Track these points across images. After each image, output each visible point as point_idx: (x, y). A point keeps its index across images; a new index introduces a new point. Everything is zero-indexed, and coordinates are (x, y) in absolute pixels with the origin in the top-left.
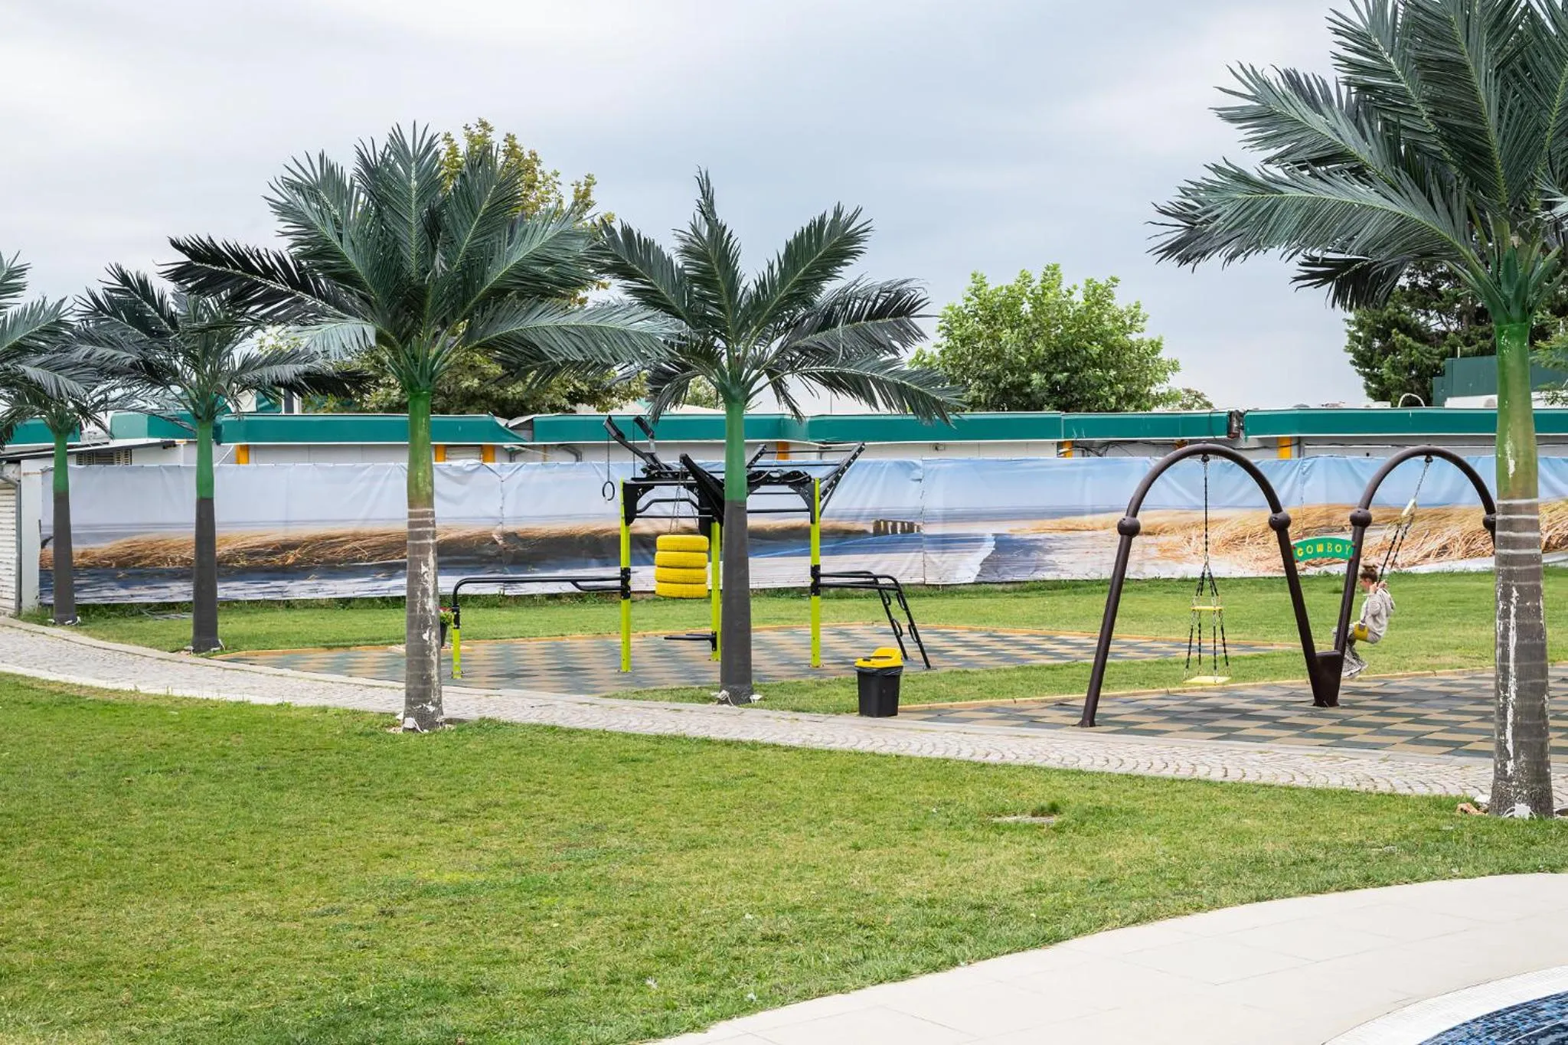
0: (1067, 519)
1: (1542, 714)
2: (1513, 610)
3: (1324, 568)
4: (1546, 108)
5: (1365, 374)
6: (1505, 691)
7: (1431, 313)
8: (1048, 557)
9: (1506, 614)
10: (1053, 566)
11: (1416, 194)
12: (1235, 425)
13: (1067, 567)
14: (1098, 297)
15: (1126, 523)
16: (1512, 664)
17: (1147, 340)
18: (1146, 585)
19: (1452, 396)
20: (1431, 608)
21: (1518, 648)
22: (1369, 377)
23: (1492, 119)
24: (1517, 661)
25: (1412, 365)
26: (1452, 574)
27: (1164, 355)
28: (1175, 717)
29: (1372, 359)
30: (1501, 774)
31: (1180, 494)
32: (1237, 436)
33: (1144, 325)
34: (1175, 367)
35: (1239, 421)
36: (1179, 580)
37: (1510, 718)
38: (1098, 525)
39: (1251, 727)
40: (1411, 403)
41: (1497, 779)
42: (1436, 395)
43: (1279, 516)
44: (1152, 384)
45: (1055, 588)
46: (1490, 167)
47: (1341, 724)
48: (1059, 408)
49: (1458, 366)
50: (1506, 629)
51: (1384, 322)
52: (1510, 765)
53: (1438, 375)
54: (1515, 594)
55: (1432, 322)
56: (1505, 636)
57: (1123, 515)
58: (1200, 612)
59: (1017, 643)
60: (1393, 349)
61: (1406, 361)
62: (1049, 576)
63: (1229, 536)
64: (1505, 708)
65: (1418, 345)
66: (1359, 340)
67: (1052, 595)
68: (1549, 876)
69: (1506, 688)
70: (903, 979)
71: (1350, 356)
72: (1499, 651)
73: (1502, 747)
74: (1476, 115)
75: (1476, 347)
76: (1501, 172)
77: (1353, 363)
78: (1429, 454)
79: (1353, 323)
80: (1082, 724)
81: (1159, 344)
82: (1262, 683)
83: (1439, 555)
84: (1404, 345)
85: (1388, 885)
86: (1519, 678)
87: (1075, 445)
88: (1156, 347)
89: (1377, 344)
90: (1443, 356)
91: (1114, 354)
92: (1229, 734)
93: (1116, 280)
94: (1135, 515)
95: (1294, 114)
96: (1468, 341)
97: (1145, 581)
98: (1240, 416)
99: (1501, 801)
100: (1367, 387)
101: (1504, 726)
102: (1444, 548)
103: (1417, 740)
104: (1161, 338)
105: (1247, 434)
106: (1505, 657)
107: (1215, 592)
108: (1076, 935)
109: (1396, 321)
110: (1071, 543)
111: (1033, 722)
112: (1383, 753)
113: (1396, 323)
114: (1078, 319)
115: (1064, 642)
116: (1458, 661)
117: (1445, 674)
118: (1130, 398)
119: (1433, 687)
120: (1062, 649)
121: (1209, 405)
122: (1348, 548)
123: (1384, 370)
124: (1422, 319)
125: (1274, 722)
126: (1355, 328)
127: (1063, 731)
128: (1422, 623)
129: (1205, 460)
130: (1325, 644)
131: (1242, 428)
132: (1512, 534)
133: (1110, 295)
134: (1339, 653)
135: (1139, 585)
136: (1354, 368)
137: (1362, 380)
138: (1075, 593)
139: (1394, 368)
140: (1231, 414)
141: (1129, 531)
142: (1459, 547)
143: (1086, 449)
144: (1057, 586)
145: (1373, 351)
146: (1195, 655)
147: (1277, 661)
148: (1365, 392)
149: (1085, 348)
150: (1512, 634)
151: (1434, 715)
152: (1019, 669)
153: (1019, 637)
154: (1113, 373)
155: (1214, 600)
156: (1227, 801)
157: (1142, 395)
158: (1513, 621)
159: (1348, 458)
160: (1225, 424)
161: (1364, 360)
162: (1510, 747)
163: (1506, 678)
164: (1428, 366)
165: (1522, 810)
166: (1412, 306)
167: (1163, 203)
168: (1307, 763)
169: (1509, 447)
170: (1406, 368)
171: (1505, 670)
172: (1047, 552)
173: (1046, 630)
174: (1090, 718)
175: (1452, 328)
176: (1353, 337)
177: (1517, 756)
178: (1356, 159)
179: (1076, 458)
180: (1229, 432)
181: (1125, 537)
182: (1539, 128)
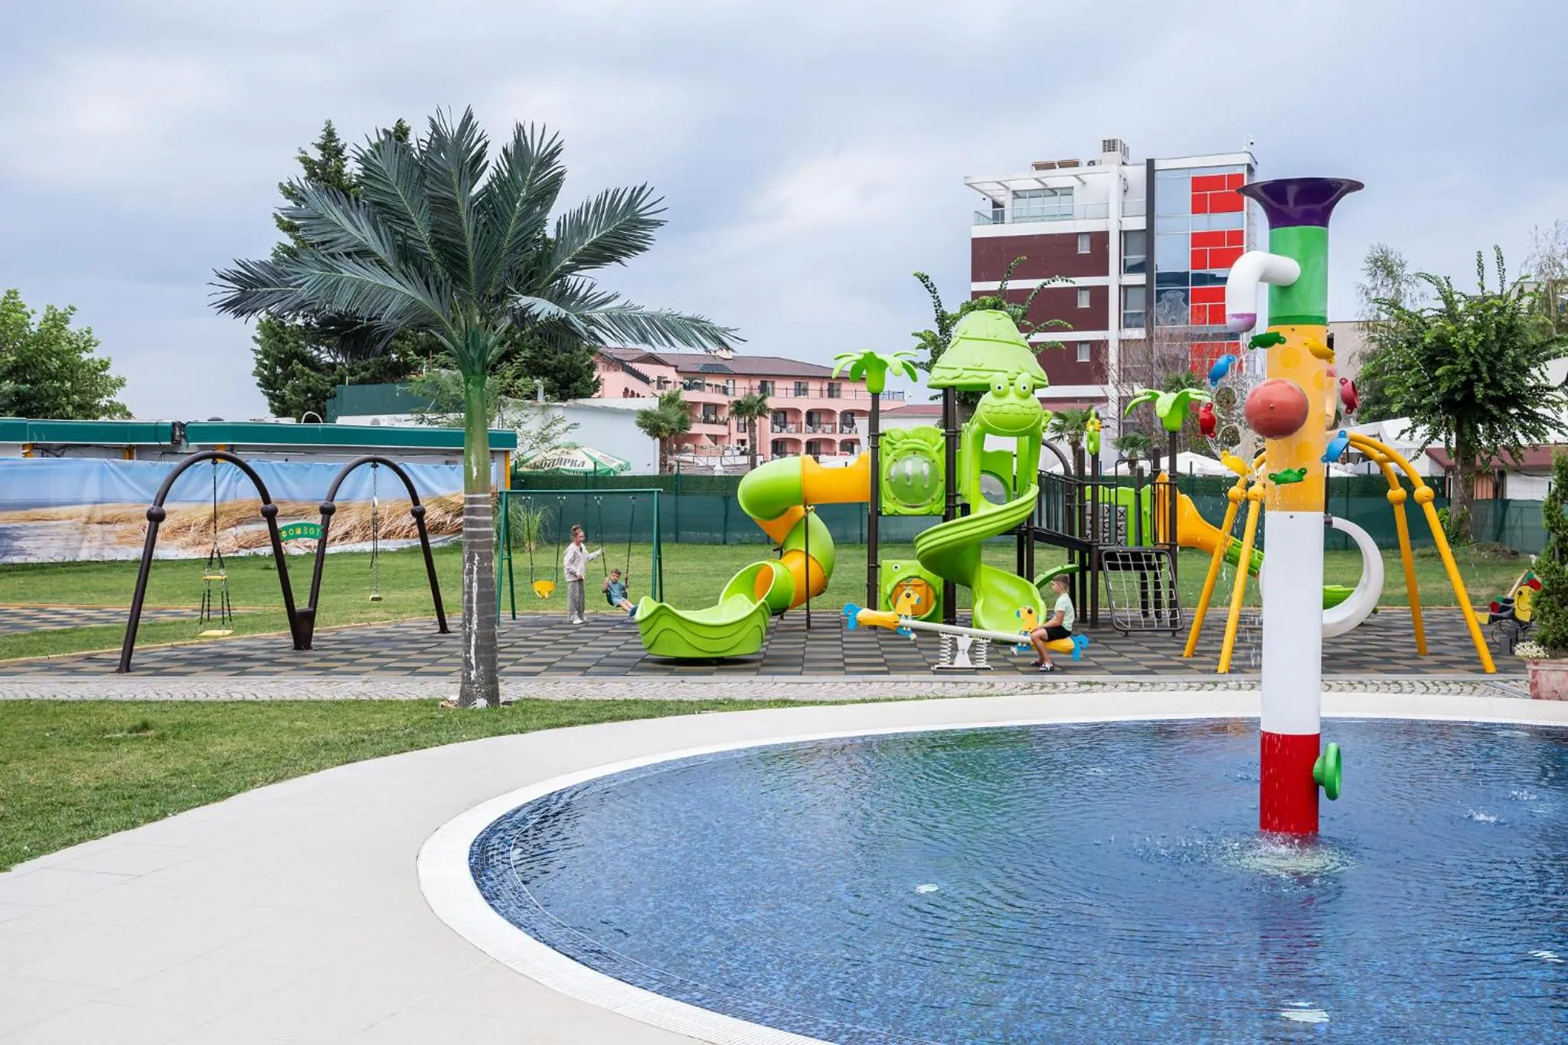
0: (34, 510)
1: (493, 638)
2: (475, 569)
3: (253, 550)
4: (503, 235)
5: (269, 395)
6: (470, 624)
7: (322, 349)
8: (17, 544)
9: (470, 572)
10: (21, 551)
11: (420, 283)
12: (178, 434)
13: (34, 551)
14: (57, 321)
15: (154, 511)
16: (474, 606)
17: (96, 359)
18: (106, 566)
19: (342, 415)
20: (344, 579)
21: (478, 595)
22: (272, 397)
23: (469, 236)
24: (477, 602)
25: (309, 390)
26: (352, 554)
27: (112, 373)
28: (191, 662)
29: (275, 382)
30: (467, 681)
31: (132, 489)
32: (179, 443)
33: (95, 349)
34: (121, 383)
35: (180, 430)
36: (133, 562)
37: (473, 642)
38: (63, 516)
39: (258, 667)
40: (310, 419)
41: (464, 683)
42: (330, 412)
43: (269, 506)
44: (101, 396)
45: (24, 569)
46: (465, 270)
47: (321, 661)
48: (19, 414)
49: (346, 391)
50: (471, 582)
51: (286, 354)
52: (473, 673)
53: (329, 398)
54: (477, 558)
55: (322, 356)
56: (470, 587)
57: (151, 505)
58: (210, 581)
59: (14, 615)
60: (293, 375)
61: (304, 386)
62: (17, 559)
63: (176, 525)
64: (470, 636)
65: (313, 373)
66: (265, 367)
67: (22, 576)
68: (519, 736)
69: (470, 621)
70: (133, 828)
71: (257, 379)
72: (466, 597)
73: (467, 662)
74: (460, 235)
75: (358, 377)
76: (473, 274)
77: (259, 385)
78: (375, 462)
79: (260, 352)
80: (119, 671)
81: (107, 363)
82: (245, 636)
83: (342, 539)
84: (303, 373)
85: (425, 748)
86: (479, 615)
87: (34, 447)
88: (105, 366)
89: (279, 370)
90: (334, 384)
91: (70, 369)
92: (242, 672)
93: (73, 309)
94: (161, 505)
95: (334, 218)
96: (352, 372)
97: (104, 562)
98: (182, 426)
99: (466, 698)
100: (271, 405)
101: (470, 647)
102: (347, 533)
103: (383, 668)
104: (110, 359)
105: (188, 441)
106: (470, 600)
107: (222, 566)
108: (239, 792)
109: (296, 353)
110: (38, 531)
111: (73, 671)
112: (364, 677)
113: (296, 355)
114: (39, 338)
115: (57, 613)
116: (384, 616)
117: (377, 625)
118: (79, 408)
119: (372, 634)
120: (59, 618)
121: (129, 415)
122: (318, 530)
123: (286, 391)
124: (315, 353)
125: (272, 662)
126: (260, 357)
127: (106, 676)
128: (343, 590)
129: (215, 463)
130: (302, 604)
131: (184, 436)
132: (476, 518)
133: (67, 321)
134: (312, 609)
135: (99, 566)
136: (259, 389)
137: (266, 399)
138: (43, 574)
139: (294, 390)
140: (174, 424)
141: (156, 518)
142: (359, 533)
143: (46, 450)
144: (25, 568)
145: (276, 376)
146: (205, 614)
147: (246, 620)
148: (269, 408)
149: (43, 362)
150: (475, 584)
151: (385, 651)
152: (33, 634)
153: (13, 610)
154: (68, 384)
155: (222, 571)
156: (273, 713)
157: (92, 406)
158: (475, 576)
159: (273, 462)
160: (169, 432)
161: (269, 384)
162: (473, 661)
163: (471, 615)
164: (321, 391)
165: (481, 703)
166: (307, 341)
167: (221, 270)
168: (312, 687)
169: (473, 459)
170: (303, 391)
171: (470, 609)
172: (17, 539)
173: (36, 604)
174: (126, 666)
175: (338, 360)
176: (260, 363)
177: (478, 667)
178: (377, 255)
179: (36, 459)
180: (173, 440)
181: (154, 523)
182: (497, 247)
